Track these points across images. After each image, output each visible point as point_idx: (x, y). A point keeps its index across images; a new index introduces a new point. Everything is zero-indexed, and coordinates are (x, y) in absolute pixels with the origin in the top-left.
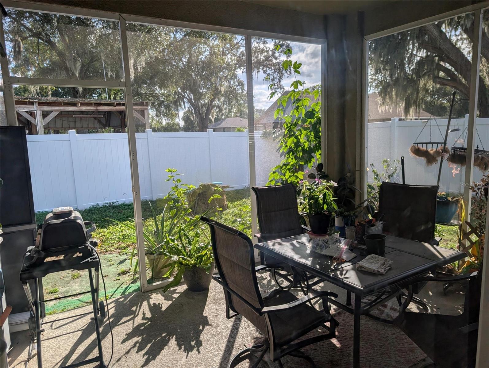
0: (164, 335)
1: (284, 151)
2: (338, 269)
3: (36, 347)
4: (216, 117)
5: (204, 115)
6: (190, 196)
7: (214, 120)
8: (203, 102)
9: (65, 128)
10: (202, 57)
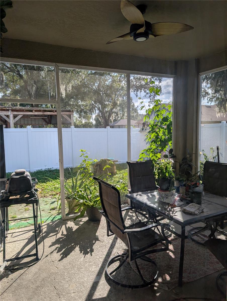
0: (73, 244)
1: (149, 141)
2: (171, 211)
3: (3, 246)
4: (115, 118)
5: (107, 117)
6: (94, 166)
7: (113, 121)
8: (107, 110)
9: (26, 124)
10: (107, 83)
